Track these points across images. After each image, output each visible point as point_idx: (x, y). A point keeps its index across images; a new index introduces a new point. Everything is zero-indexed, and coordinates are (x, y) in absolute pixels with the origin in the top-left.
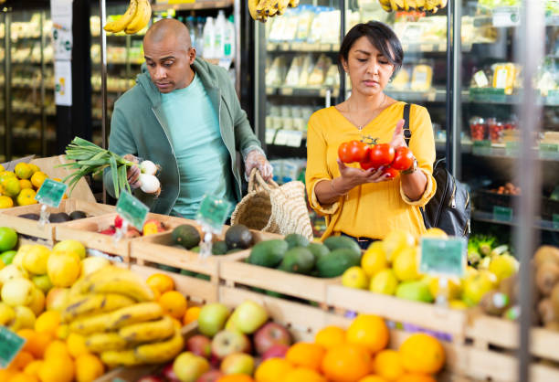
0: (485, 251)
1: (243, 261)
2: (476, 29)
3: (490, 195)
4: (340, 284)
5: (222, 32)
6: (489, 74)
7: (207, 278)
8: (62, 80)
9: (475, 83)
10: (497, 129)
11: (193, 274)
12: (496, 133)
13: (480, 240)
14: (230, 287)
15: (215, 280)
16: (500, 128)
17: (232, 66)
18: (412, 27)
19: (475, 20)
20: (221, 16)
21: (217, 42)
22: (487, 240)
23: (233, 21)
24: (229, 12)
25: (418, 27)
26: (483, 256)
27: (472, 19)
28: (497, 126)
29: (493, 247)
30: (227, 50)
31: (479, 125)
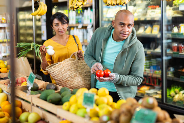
0: (177, 92)
2: (174, 11)
3: (180, 72)
5: (89, 15)
6: (179, 28)
9: (173, 31)
10: (181, 48)
13: (176, 88)
16: (183, 47)
17: (92, 26)
18: (153, 11)
19: (173, 9)
20: (89, 9)
21: (88, 18)
22: (178, 88)
23: (92, 11)
24: (91, 8)
25: (154, 12)
26: (176, 94)
28: (181, 47)
29: (180, 90)
30: (91, 21)
31: (175, 46)
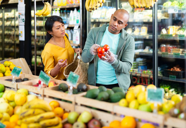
0: (167, 91)
1: (84, 96)
2: (162, 14)
3: (168, 71)
4: (118, 105)
5: (76, 16)
6: (167, 29)
7: (71, 102)
8: (21, 32)
9: (162, 33)
10: (170, 48)
11: (66, 101)
12: (170, 50)
13: (165, 87)
14: (79, 106)
15: (74, 103)
17: (79, 27)
18: (140, 13)
19: (162, 11)
20: (75, 10)
21: (74, 19)
22: (167, 87)
23: (79, 12)
24: (78, 9)
25: (143, 14)
26: (166, 92)
27: (161, 11)
28: (170, 47)
29: (169, 89)
30: (77, 22)
31: (164, 47)
